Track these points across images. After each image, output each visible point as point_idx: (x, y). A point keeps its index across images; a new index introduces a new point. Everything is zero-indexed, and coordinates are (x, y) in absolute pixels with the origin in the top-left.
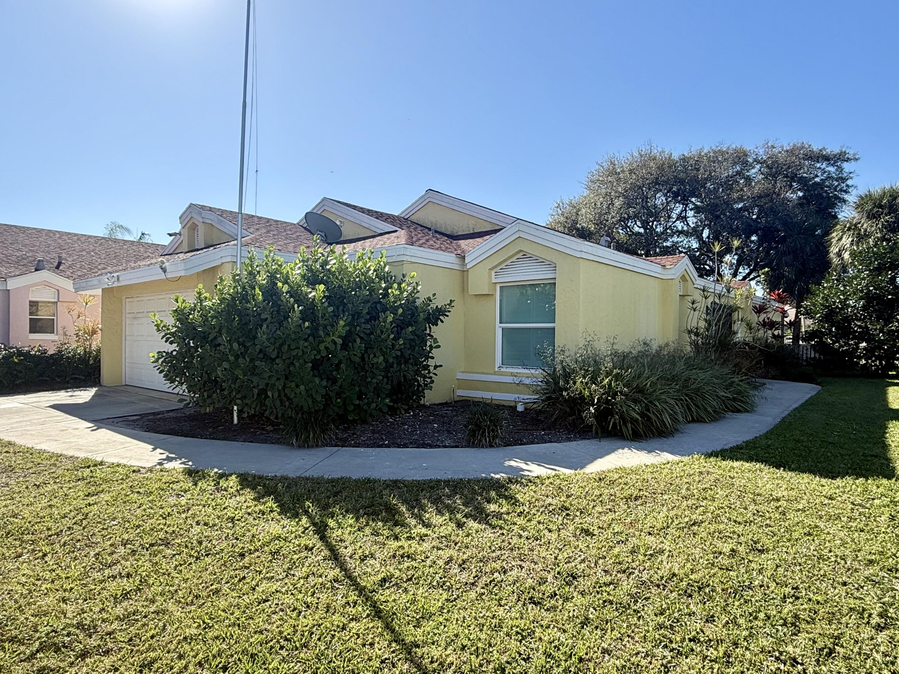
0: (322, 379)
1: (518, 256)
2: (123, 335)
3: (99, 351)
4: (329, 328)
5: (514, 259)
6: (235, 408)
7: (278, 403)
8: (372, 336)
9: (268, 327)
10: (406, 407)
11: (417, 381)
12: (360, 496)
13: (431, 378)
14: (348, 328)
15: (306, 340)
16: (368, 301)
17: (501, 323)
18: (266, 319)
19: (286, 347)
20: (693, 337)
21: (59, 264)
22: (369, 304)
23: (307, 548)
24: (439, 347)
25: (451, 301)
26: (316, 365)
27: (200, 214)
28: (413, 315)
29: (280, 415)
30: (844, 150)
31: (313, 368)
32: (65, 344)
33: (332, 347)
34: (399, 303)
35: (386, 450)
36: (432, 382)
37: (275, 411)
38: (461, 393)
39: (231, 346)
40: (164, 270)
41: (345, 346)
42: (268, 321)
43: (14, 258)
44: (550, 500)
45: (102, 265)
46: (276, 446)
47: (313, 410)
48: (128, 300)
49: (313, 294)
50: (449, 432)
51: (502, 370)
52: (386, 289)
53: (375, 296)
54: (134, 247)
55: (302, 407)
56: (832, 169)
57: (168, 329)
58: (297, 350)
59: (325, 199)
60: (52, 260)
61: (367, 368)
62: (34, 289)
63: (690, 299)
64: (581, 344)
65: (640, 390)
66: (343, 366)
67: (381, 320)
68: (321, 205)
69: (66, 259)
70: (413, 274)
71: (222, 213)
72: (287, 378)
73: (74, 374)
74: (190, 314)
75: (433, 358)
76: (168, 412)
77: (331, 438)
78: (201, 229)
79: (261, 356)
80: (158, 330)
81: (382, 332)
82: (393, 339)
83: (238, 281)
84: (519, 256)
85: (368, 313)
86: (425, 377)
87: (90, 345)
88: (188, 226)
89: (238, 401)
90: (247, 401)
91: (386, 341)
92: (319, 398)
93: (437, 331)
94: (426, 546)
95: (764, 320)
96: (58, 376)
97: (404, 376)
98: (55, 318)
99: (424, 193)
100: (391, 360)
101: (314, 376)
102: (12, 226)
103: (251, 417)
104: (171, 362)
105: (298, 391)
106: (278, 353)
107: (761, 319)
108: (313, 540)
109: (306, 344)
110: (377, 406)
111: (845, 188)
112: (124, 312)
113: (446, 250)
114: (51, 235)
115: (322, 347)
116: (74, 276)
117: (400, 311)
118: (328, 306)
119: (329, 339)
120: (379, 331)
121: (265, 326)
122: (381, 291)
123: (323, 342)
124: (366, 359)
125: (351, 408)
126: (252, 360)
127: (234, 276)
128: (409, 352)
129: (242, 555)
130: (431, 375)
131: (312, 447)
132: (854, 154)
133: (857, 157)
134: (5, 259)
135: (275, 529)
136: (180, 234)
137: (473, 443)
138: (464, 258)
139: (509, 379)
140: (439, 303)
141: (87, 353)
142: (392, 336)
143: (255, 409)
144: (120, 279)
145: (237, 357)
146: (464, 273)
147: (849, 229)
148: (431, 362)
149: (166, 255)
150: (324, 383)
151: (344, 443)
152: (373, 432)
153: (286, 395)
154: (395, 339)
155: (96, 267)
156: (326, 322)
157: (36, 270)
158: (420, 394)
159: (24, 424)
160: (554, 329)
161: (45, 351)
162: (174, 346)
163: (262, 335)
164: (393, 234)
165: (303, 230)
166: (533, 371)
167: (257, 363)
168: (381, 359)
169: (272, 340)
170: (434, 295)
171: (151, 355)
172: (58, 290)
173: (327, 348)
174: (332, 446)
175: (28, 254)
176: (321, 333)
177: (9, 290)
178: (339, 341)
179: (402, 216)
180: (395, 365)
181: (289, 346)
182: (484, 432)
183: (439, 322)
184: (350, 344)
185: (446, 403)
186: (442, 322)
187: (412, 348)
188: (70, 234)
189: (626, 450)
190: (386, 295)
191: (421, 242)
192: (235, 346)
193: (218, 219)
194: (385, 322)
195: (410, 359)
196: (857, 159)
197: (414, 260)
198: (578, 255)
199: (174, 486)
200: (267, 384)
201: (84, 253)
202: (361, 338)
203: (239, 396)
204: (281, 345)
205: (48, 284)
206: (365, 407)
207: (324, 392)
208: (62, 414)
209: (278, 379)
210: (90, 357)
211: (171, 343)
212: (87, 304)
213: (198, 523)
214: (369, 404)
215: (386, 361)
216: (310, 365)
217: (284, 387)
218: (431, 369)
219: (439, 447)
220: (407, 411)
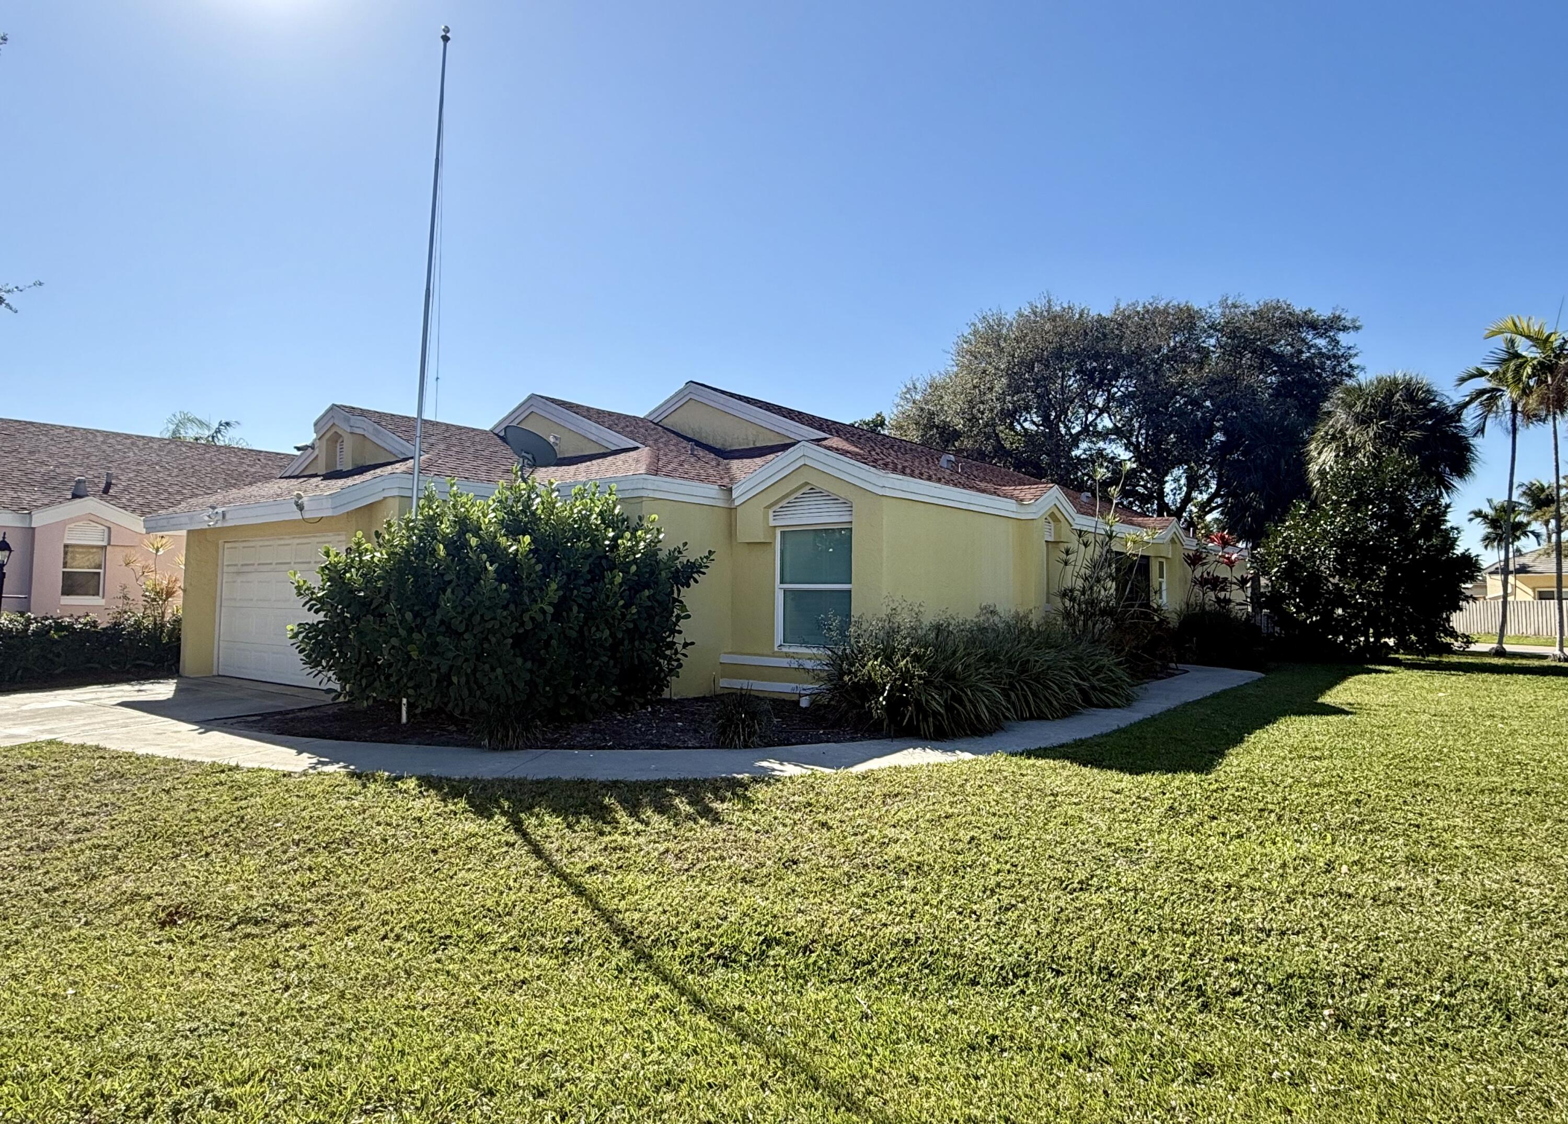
0: (525, 661)
1: (803, 491)
2: (218, 599)
3: (178, 621)
4: (536, 592)
5: (798, 494)
6: (404, 701)
7: (465, 693)
8: (594, 603)
9: (453, 592)
10: (642, 701)
11: (659, 665)
12: (571, 796)
13: (678, 660)
14: (561, 593)
15: (505, 607)
16: (590, 555)
17: (782, 582)
18: (450, 582)
19: (478, 617)
20: (1067, 603)
21: (108, 486)
22: (591, 560)
23: (507, 844)
24: (688, 616)
25: (710, 552)
26: (519, 641)
27: (348, 420)
28: (652, 573)
29: (467, 709)
30: (1337, 313)
31: (513, 646)
32: (126, 612)
33: (540, 618)
34: (631, 558)
35: (608, 751)
36: (680, 666)
37: (460, 703)
38: (724, 683)
39: (403, 616)
40: (301, 507)
41: (556, 617)
42: (454, 584)
43: (38, 477)
44: (796, 798)
45: (176, 488)
46: (463, 749)
47: (511, 702)
48: (227, 545)
49: (514, 548)
50: (696, 731)
51: (784, 650)
52: (615, 539)
53: (599, 548)
54: (222, 457)
55: (498, 696)
56: (1321, 342)
57: (313, 593)
58: (492, 622)
59: (533, 397)
60: (96, 480)
61: (587, 645)
62: (72, 526)
63: (1063, 547)
64: (885, 611)
65: (950, 676)
66: (554, 642)
67: (607, 580)
68: (528, 404)
69: (117, 478)
70: (653, 516)
71: (380, 418)
72: (478, 659)
73: (138, 659)
74: (346, 572)
75: (680, 632)
76: (300, 710)
77: (536, 739)
78: (348, 443)
79: (443, 629)
80: (299, 594)
81: (608, 597)
82: (623, 606)
83: (413, 528)
84: (806, 489)
85: (589, 572)
86: (670, 659)
87: (163, 613)
88: (327, 436)
89: (410, 691)
90: (422, 691)
91: (613, 609)
92: (521, 685)
93: (688, 595)
94: (642, 840)
95: (1202, 576)
96: (113, 663)
97: (639, 657)
98: (101, 571)
99: (682, 386)
100: (620, 635)
101: (515, 655)
102: (27, 423)
103: (426, 713)
104: (315, 637)
105: (492, 676)
106: (467, 625)
107: (1198, 575)
108: (512, 837)
109: (505, 613)
110: (600, 696)
111: (1348, 370)
112: (220, 562)
113: (707, 479)
114: (90, 437)
115: (526, 618)
116: (134, 506)
117: (634, 568)
118: (536, 563)
119: (536, 607)
120: (603, 596)
121: (449, 590)
122: (607, 542)
123: (528, 610)
124: (586, 633)
125: (564, 700)
126: (430, 635)
127: (407, 524)
128: (646, 624)
129: (435, 852)
130: (679, 656)
131: (511, 749)
132: (1354, 321)
133: (1357, 324)
134: (24, 479)
135: (471, 827)
136: (312, 447)
137: (723, 743)
138: (730, 490)
139: (784, 663)
140: (692, 555)
141: (159, 627)
142: (621, 603)
143: (433, 702)
144: (228, 517)
145: (410, 631)
146: (731, 511)
147: (1334, 438)
148: (679, 639)
149: (289, 477)
150: (529, 665)
151: (553, 744)
152: (594, 731)
153: (476, 682)
154: (627, 606)
155: (166, 490)
156: (532, 585)
157: (75, 496)
158: (662, 683)
159: (97, 726)
160: (849, 592)
161: (94, 624)
162: (321, 616)
163: (447, 602)
164: (631, 453)
165: (499, 441)
166: (815, 651)
167: (440, 639)
168: (607, 633)
169: (460, 609)
170: (685, 544)
171: (289, 627)
172: (109, 528)
173: (532, 619)
174: (537, 748)
175: (57, 470)
176: (526, 599)
177: (34, 529)
178: (550, 610)
179: (651, 418)
180: (626, 642)
181: (482, 616)
182: (737, 727)
183: (692, 581)
184: (564, 614)
185: (704, 697)
186: (696, 581)
187: (650, 618)
188: (118, 435)
189: (919, 750)
190: (614, 546)
191: (670, 468)
192: (409, 616)
193: (375, 429)
194: (612, 583)
195: (647, 633)
196: (1357, 328)
197: (658, 495)
198: (880, 492)
199: (341, 790)
200: (451, 667)
201: (145, 468)
202: (580, 606)
203: (410, 684)
204: (472, 615)
205: (92, 519)
206: (584, 698)
207: (527, 676)
208: (145, 714)
209: (467, 660)
210: (162, 632)
211: (317, 612)
212: (157, 550)
213: (379, 824)
214: (588, 694)
215: (612, 635)
216: (510, 641)
217: (475, 671)
218: (679, 647)
219: (680, 748)
220: (643, 706)
